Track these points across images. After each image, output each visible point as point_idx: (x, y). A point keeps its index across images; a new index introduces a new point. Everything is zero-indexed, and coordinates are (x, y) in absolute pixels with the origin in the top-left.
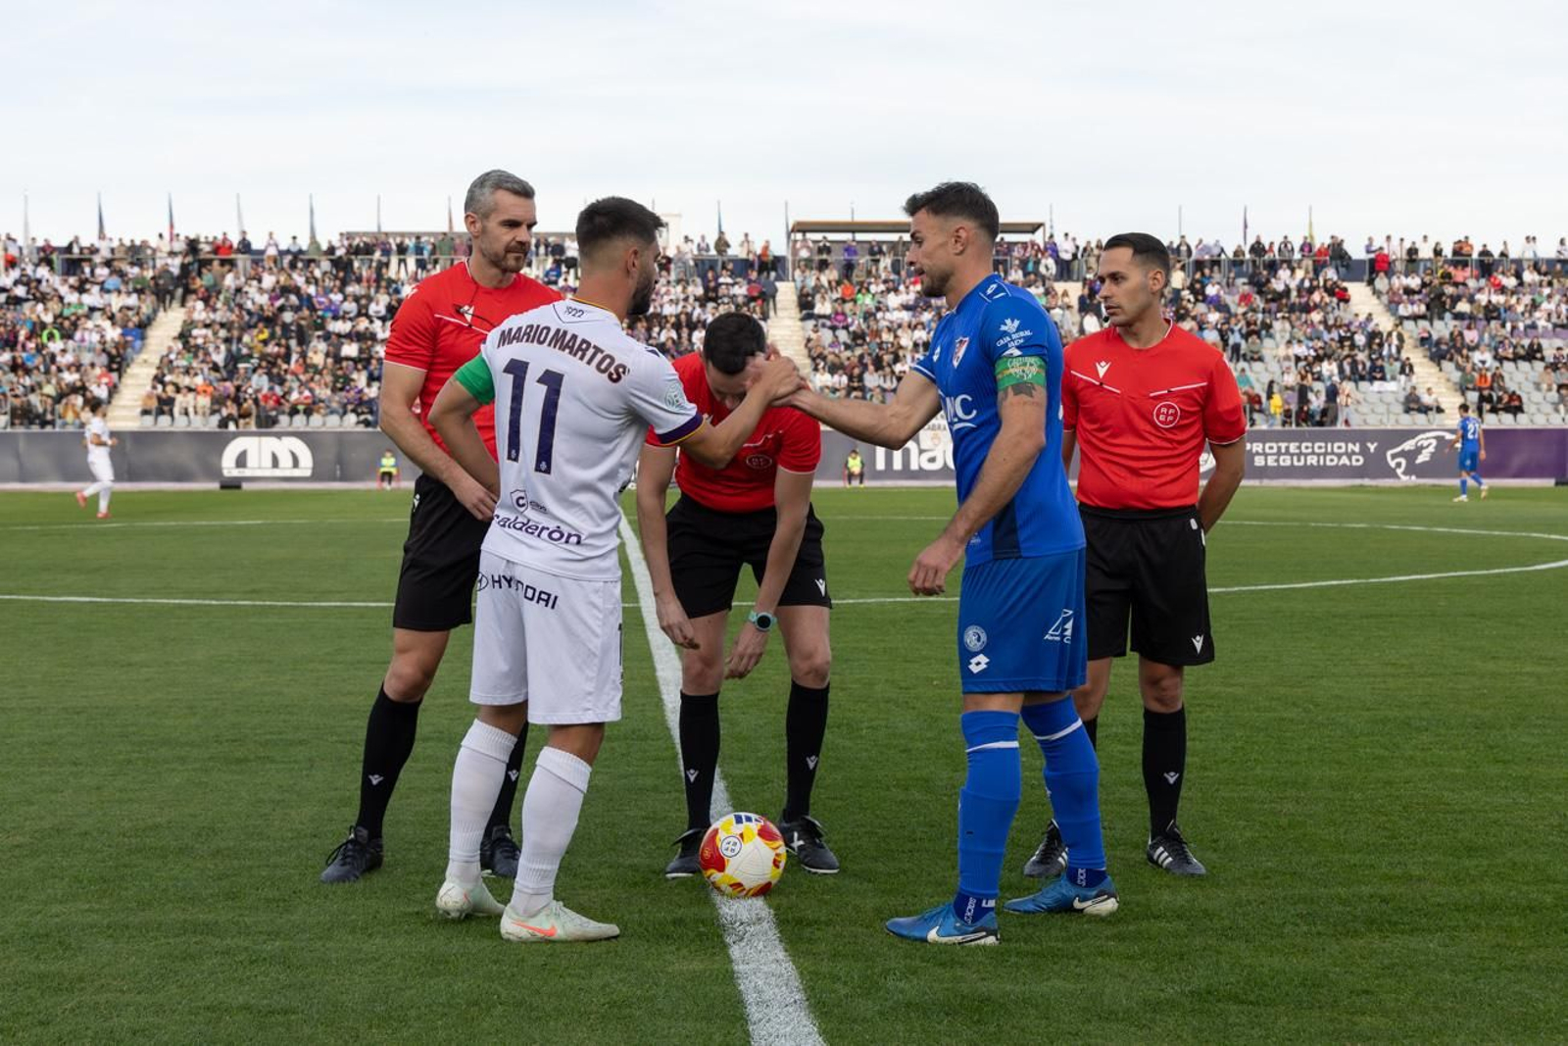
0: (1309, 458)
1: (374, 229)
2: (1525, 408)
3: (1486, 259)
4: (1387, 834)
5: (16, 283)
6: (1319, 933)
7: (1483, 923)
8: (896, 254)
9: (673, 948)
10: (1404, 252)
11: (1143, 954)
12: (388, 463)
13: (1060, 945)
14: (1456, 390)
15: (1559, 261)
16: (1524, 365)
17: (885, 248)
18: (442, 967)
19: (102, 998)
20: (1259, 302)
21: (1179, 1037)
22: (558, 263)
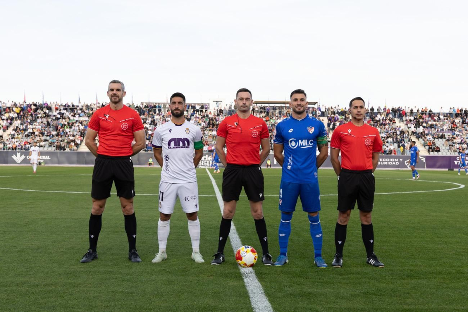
0: (385, 162)
1: (148, 102)
2: (441, 150)
3: (430, 112)
4: (411, 254)
5: (58, 114)
6: (395, 279)
7: (437, 277)
8: (280, 110)
9: (230, 279)
10: (410, 111)
11: (350, 283)
12: (151, 161)
13: (328, 280)
14: (423, 146)
15: (449, 113)
16: (440, 140)
17: (277, 108)
18: (171, 283)
19: (85, 289)
20: (372, 123)
21: (360, 303)
22: (194, 111)
